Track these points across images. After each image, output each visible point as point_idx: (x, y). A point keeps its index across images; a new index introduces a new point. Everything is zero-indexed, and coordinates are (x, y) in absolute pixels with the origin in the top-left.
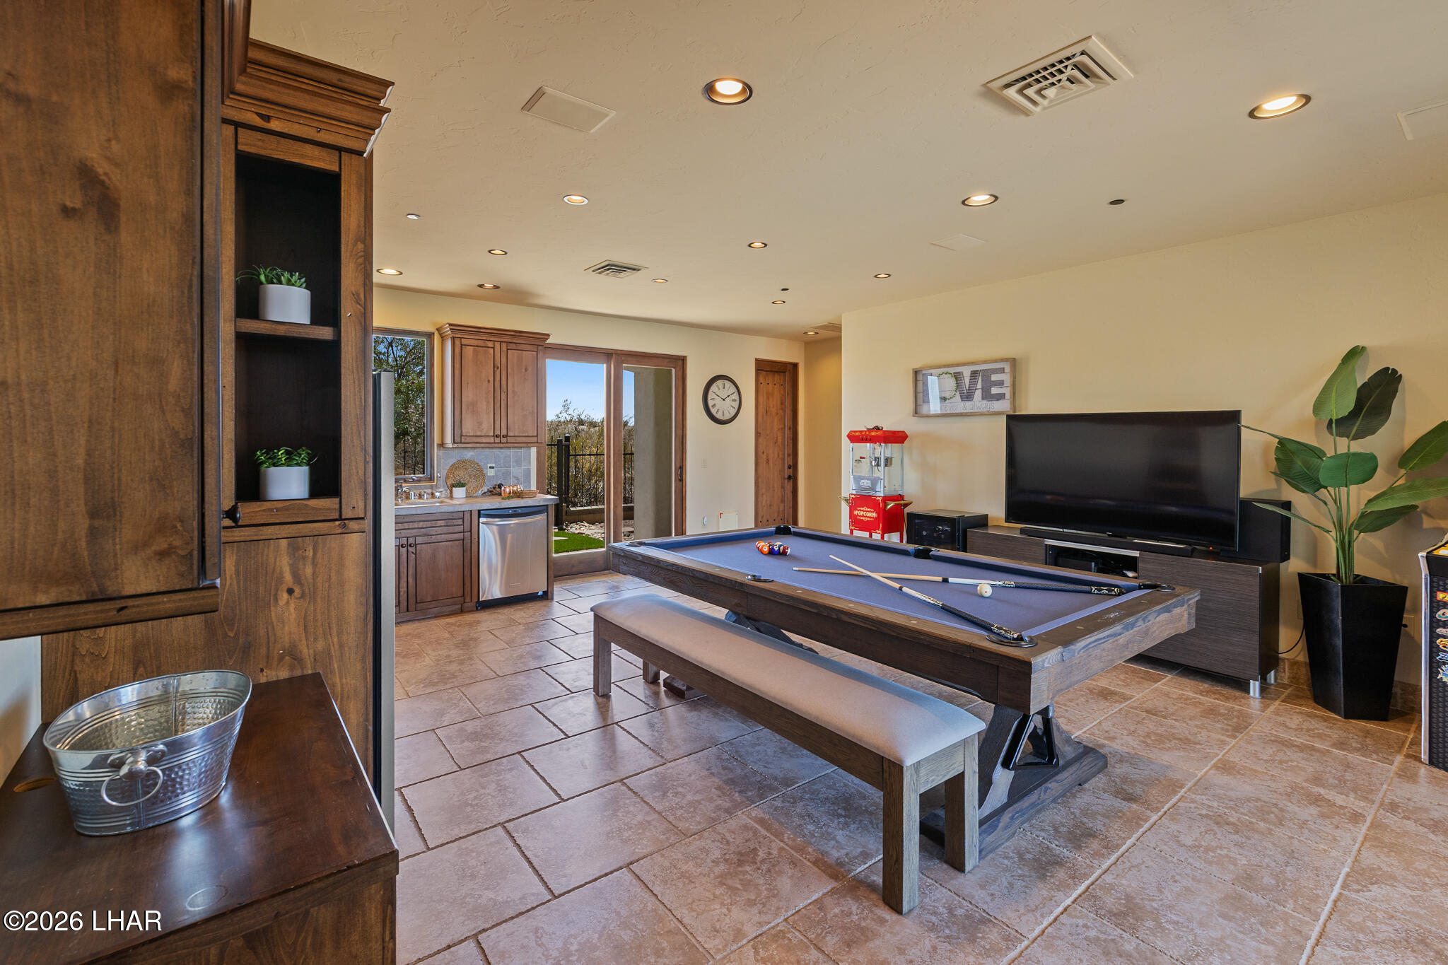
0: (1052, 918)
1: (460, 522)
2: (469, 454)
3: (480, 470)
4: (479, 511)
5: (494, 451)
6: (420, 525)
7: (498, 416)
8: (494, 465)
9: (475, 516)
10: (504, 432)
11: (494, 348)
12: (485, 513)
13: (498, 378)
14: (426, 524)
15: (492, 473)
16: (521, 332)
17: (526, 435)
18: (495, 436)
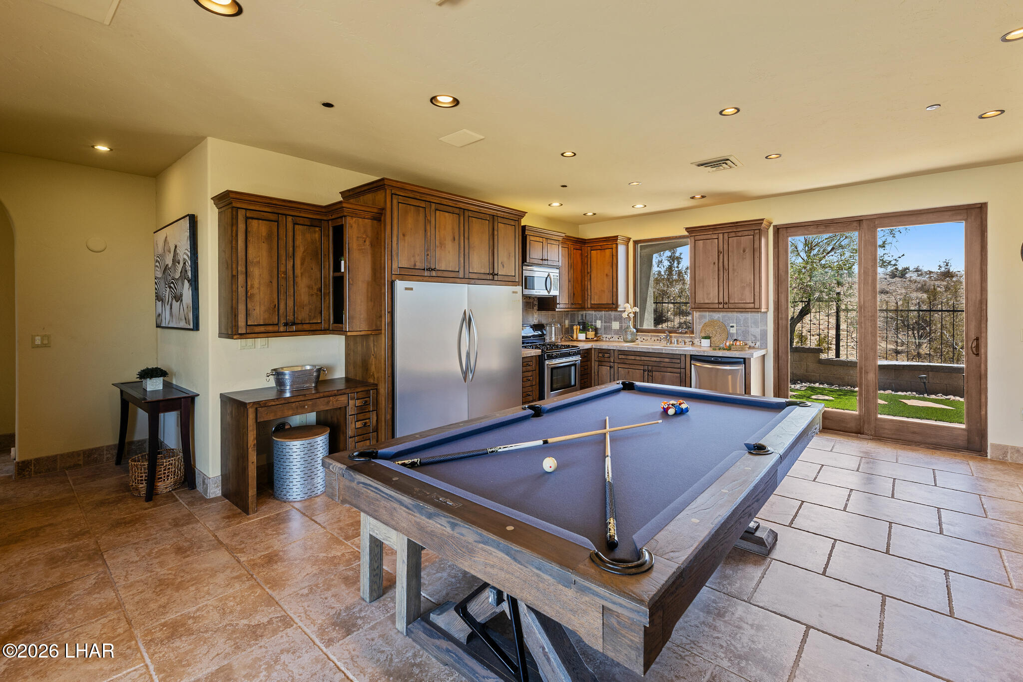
0: (343, 669)
1: (679, 361)
2: (717, 316)
3: (724, 328)
4: (691, 355)
5: (735, 314)
6: (655, 359)
7: (721, 289)
8: (735, 325)
9: (688, 359)
10: (726, 300)
11: (718, 238)
12: (694, 358)
13: (721, 260)
14: (658, 359)
15: (733, 331)
16: (737, 222)
17: (745, 302)
18: (719, 303)
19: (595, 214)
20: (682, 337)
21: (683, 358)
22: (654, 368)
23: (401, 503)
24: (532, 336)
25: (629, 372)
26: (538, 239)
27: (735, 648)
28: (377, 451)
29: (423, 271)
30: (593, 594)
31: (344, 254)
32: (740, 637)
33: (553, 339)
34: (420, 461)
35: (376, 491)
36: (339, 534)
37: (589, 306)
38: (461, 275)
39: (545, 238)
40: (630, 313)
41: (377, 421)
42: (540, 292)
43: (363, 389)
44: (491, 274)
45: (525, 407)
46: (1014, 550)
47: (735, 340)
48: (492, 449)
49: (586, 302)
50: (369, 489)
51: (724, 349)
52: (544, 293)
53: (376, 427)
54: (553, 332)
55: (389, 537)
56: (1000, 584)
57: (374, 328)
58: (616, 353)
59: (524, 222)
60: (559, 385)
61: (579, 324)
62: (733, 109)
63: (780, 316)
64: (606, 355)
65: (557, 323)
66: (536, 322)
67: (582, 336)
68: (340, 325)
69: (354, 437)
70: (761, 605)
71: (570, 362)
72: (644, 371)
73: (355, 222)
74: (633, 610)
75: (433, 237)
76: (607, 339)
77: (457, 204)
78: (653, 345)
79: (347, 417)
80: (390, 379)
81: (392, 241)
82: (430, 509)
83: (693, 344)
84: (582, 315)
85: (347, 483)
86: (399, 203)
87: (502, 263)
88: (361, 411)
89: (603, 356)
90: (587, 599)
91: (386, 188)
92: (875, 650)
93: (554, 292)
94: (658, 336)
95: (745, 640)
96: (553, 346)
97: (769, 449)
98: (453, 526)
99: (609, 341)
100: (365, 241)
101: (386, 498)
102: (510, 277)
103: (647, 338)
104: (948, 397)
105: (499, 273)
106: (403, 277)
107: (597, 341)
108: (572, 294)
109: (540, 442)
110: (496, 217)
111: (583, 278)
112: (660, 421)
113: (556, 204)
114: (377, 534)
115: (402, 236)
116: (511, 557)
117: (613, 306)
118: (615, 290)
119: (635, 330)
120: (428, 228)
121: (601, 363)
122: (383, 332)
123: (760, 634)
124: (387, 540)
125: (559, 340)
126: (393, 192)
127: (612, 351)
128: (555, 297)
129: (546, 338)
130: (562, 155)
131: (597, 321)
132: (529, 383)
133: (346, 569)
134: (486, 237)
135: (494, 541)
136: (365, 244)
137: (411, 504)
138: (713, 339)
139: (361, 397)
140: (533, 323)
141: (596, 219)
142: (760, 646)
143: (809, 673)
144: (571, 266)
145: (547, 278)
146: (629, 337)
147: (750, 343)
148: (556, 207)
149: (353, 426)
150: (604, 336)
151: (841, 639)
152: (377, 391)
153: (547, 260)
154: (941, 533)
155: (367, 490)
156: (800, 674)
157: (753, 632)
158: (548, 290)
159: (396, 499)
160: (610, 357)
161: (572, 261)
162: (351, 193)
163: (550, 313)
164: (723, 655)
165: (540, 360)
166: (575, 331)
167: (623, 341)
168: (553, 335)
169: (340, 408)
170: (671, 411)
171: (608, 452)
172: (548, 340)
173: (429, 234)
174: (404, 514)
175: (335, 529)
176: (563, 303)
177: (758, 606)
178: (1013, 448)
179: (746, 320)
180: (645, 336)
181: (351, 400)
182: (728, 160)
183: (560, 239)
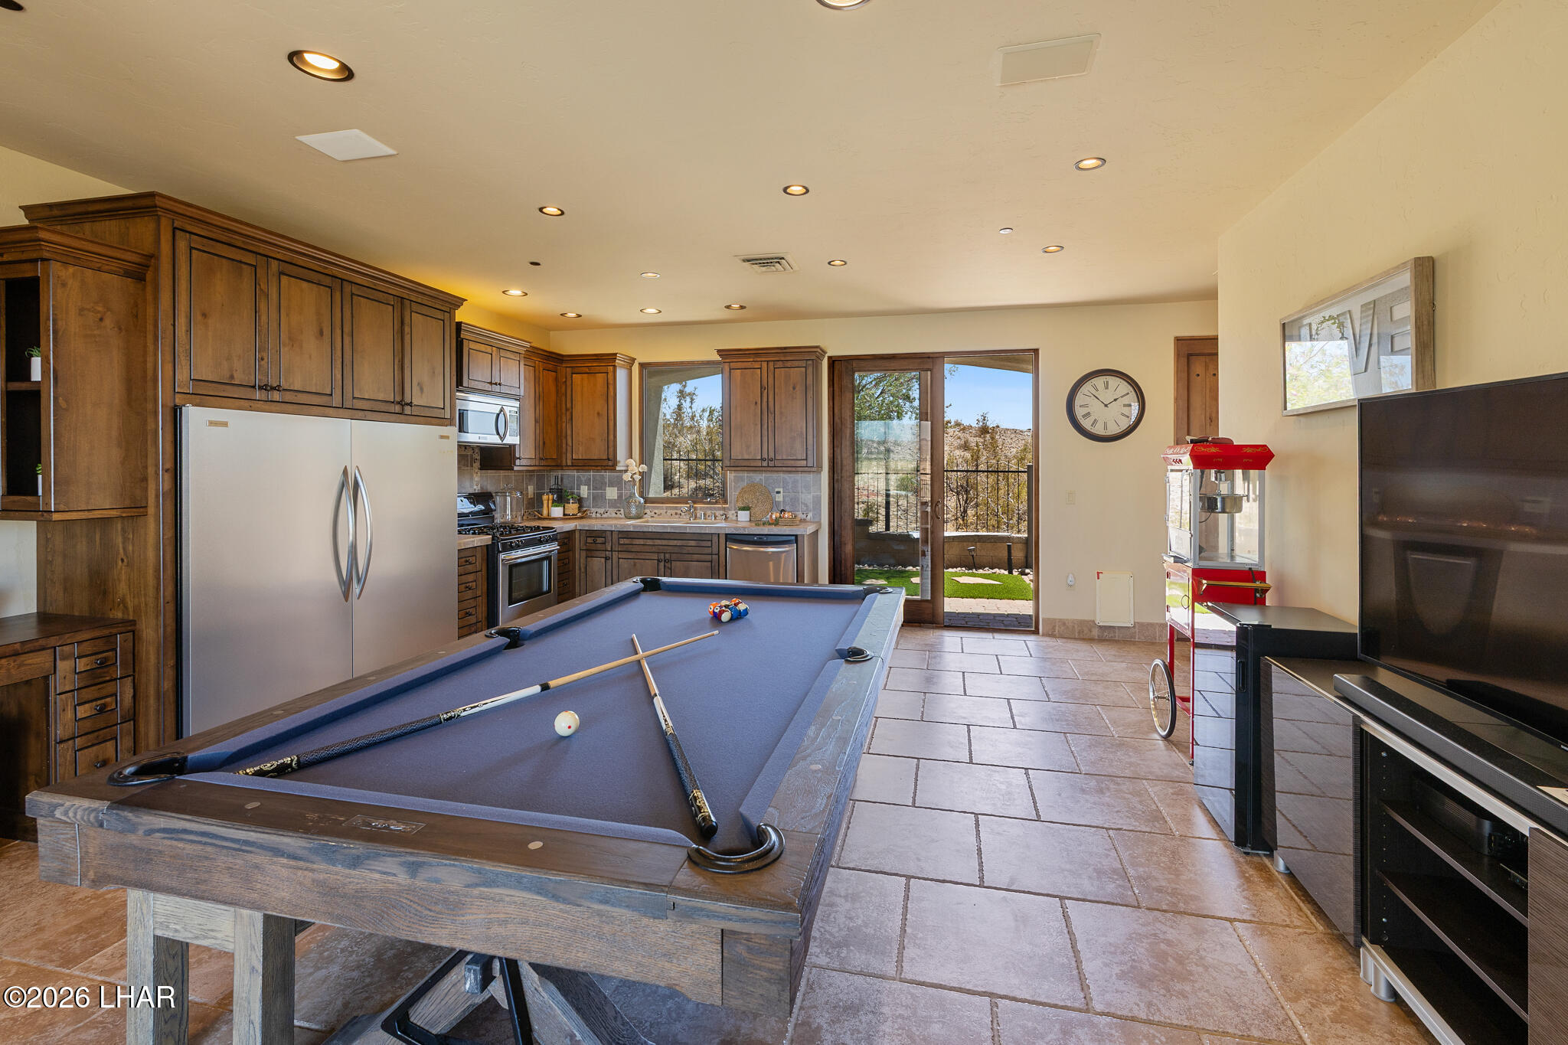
1: (709, 544)
2: (759, 477)
3: (767, 496)
4: (726, 534)
5: (781, 475)
6: (675, 543)
7: (765, 439)
8: (781, 490)
9: (723, 540)
10: (772, 455)
11: (761, 368)
12: (731, 538)
13: (765, 399)
14: (679, 543)
15: (779, 498)
16: (785, 348)
17: (795, 458)
18: (762, 459)
19: (579, 316)
20: (711, 509)
21: (715, 539)
22: (674, 557)
23: (277, 852)
24: (471, 513)
25: (635, 565)
26: (482, 347)
27: (831, 934)
28: (187, 757)
29: (252, 389)
30: (708, 916)
31: (43, 342)
32: (835, 918)
33: (509, 517)
34: (298, 760)
35: (204, 839)
36: (42, 958)
37: (569, 463)
38: (336, 400)
39: (496, 347)
40: (635, 474)
41: (134, 696)
42: (486, 438)
43: (97, 633)
44: (398, 403)
45: (491, 633)
46: (1076, 732)
47: (783, 511)
48: (449, 715)
49: (564, 456)
50: (182, 840)
51: (770, 524)
52: (494, 439)
53: (132, 711)
54: (509, 506)
55: (212, 930)
56: (1071, 772)
57: (127, 503)
58: (615, 536)
59: (460, 315)
60: (523, 593)
61: (551, 491)
62: (801, 188)
63: (836, 477)
64: (599, 540)
65: (516, 489)
66: (476, 489)
67: (557, 512)
68: (29, 498)
69: (73, 738)
70: (851, 865)
71: (541, 553)
72: (659, 561)
73: (74, 275)
74: (775, 923)
75: (274, 325)
76: (598, 515)
77: (327, 268)
78: (668, 522)
79: (51, 698)
80: (171, 607)
81: (174, 325)
82: (357, 848)
83: (726, 518)
84: (556, 478)
85: (113, 838)
86: (191, 248)
87: (418, 384)
88: (92, 682)
89: (595, 542)
90: (694, 927)
91: (160, 213)
92: (978, 884)
93: (512, 439)
94: (676, 508)
95: (841, 920)
96: (510, 528)
97: (868, 653)
98: (413, 869)
99: (601, 518)
100: (101, 319)
101: (234, 849)
102: (435, 409)
103: (661, 511)
104: (994, 571)
105: (415, 402)
106: (202, 398)
107: (581, 518)
108: (541, 443)
109: (537, 689)
110: (407, 303)
111: (558, 416)
112: (716, 632)
113: (516, 292)
114: (176, 931)
115: (200, 317)
116: (546, 896)
117: (609, 463)
118: (611, 437)
119: (642, 501)
120: (263, 306)
121: (590, 553)
122: (151, 510)
123: (857, 905)
124: (205, 937)
125: (520, 519)
126: (175, 225)
127: (609, 534)
128: (512, 447)
129: (496, 516)
130: (541, 210)
131: (582, 487)
132: (469, 594)
133: (73, 1031)
134: (388, 335)
135: (509, 875)
136: (103, 324)
137: (305, 848)
138: (753, 511)
139: (88, 653)
140: (472, 491)
141: (581, 324)
142: (860, 922)
143: (919, 936)
144: (540, 398)
145: (498, 415)
146: (634, 511)
147: (801, 516)
148: (515, 297)
149: (69, 714)
150: (593, 510)
151: (944, 881)
152: (134, 634)
153: (500, 384)
154: (1015, 727)
155: (175, 843)
156: (909, 942)
157: (848, 906)
158: (501, 433)
159: (262, 847)
160: (605, 543)
161: (541, 389)
162: (56, 212)
163: (502, 473)
164: (818, 950)
165: (490, 554)
166: (545, 503)
167: (623, 516)
168: (508, 512)
169: (28, 682)
170: (726, 617)
171: (654, 688)
172: (498, 520)
173: (264, 318)
174: (285, 872)
175: (29, 950)
176: (525, 457)
177: (849, 869)
178: (1060, 620)
179: (795, 482)
180: (658, 508)
181: (61, 659)
182: (783, 258)
183: (522, 350)
